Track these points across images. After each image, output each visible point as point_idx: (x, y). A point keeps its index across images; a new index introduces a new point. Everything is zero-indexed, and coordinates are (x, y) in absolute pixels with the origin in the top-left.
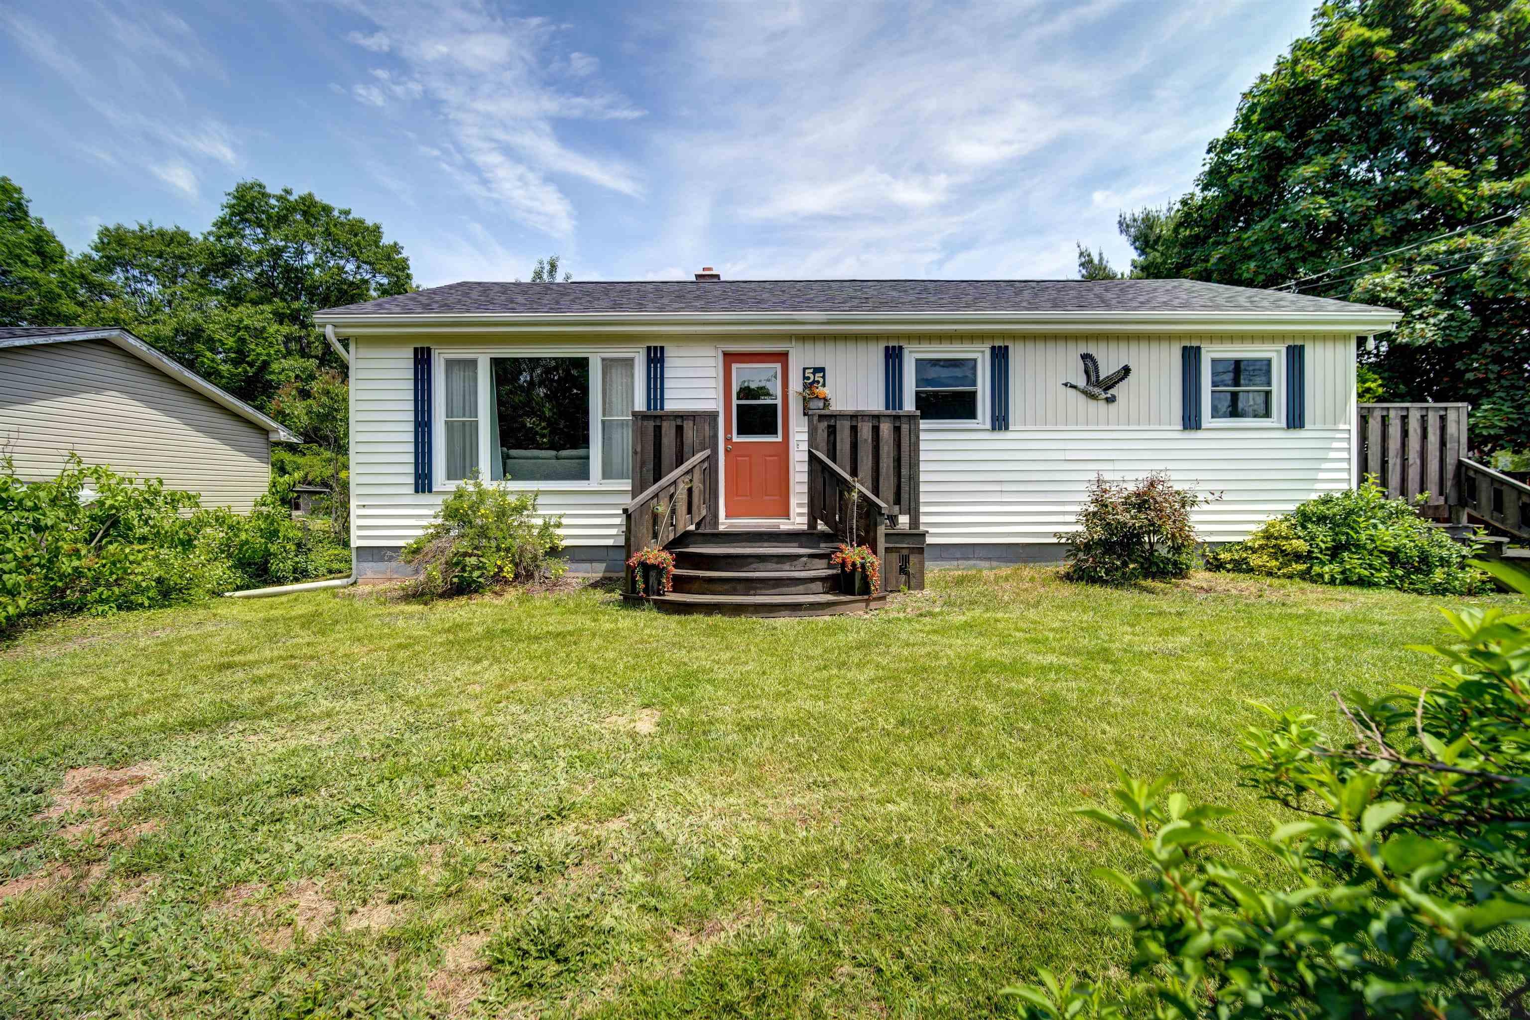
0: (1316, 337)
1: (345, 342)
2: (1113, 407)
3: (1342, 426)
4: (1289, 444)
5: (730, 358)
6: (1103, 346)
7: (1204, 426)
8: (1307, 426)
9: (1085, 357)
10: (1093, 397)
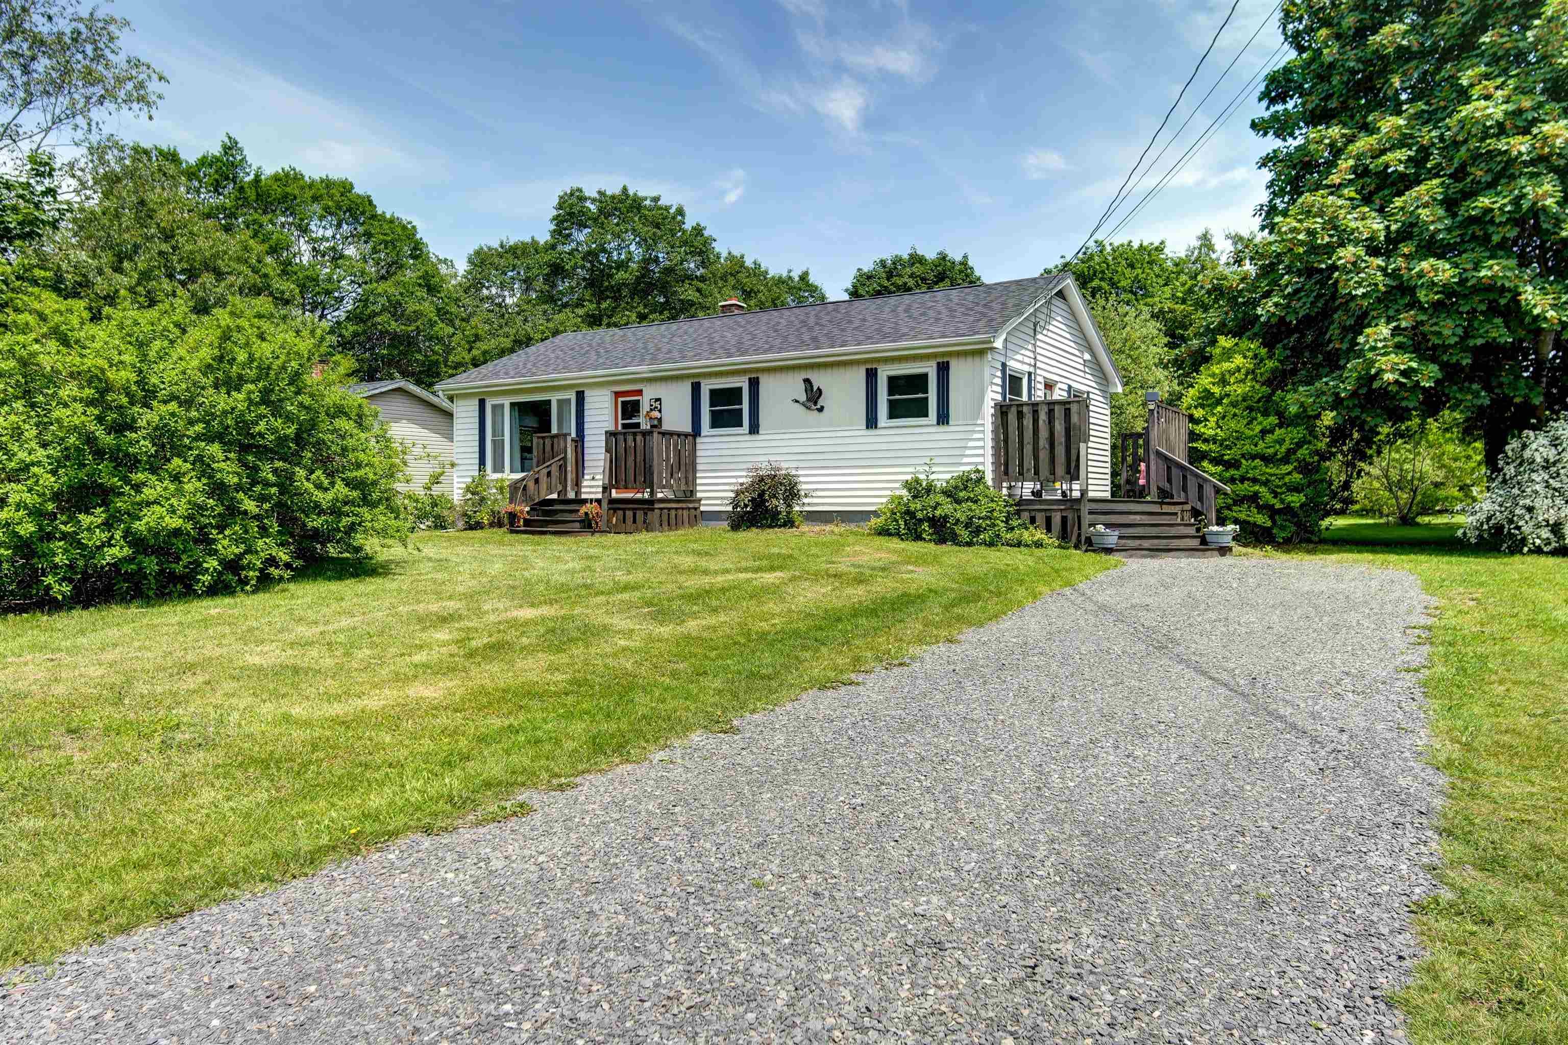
0: (958, 354)
1: (451, 399)
2: (822, 414)
3: (979, 422)
4: (937, 437)
5: (617, 394)
6: (816, 372)
7: (879, 425)
8: (951, 423)
9: (807, 381)
10: (808, 408)
